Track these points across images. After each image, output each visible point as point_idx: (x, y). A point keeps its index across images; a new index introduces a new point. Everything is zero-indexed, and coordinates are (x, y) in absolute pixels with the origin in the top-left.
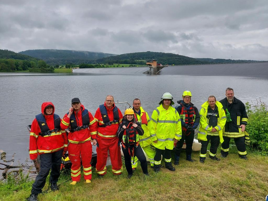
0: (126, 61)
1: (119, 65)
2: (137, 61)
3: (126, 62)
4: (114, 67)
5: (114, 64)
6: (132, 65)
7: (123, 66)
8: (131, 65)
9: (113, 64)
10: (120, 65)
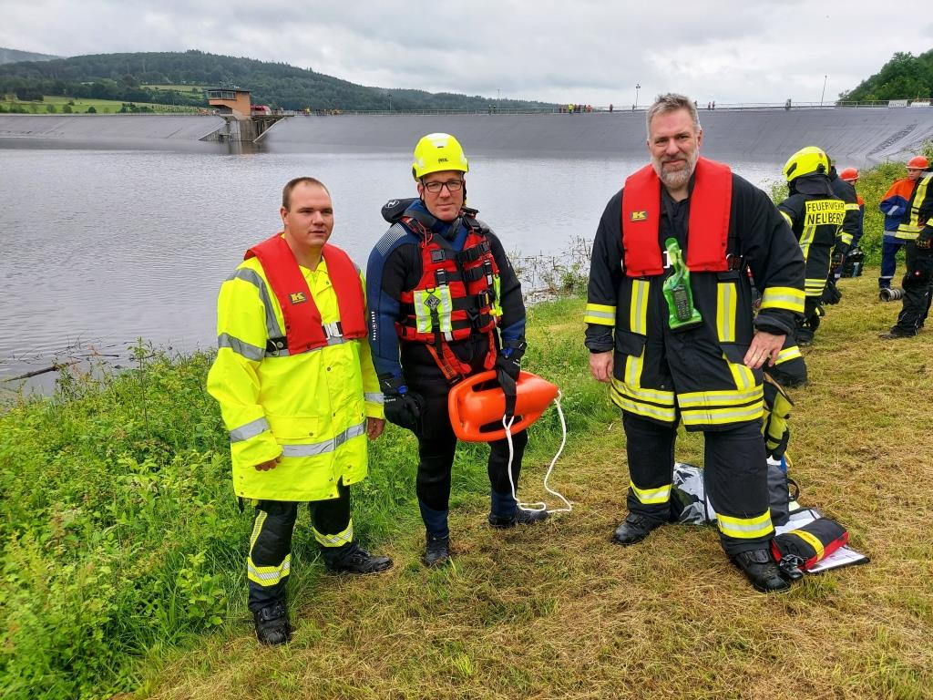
0: (104, 87)
1: (72, 104)
2: (152, 87)
3: (100, 93)
4: (51, 109)
5: (48, 100)
6: (133, 106)
7: (92, 110)
8: (127, 103)
9: (41, 99)
10: (77, 102)
